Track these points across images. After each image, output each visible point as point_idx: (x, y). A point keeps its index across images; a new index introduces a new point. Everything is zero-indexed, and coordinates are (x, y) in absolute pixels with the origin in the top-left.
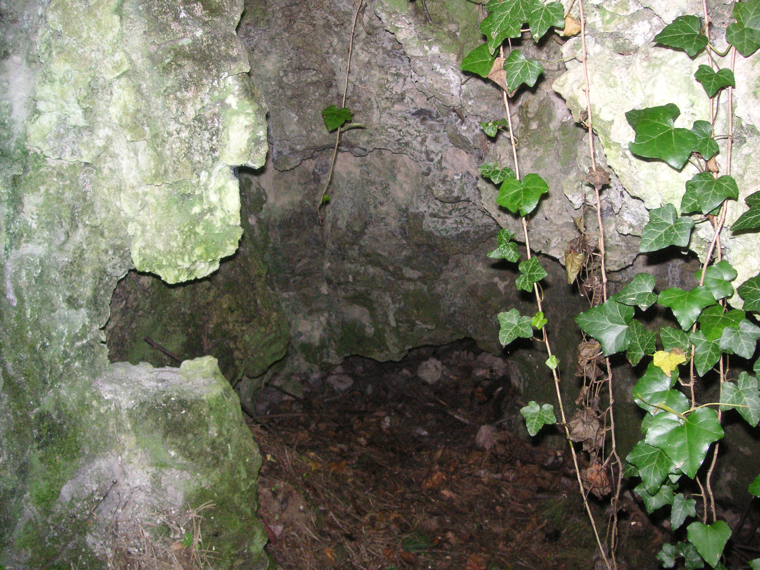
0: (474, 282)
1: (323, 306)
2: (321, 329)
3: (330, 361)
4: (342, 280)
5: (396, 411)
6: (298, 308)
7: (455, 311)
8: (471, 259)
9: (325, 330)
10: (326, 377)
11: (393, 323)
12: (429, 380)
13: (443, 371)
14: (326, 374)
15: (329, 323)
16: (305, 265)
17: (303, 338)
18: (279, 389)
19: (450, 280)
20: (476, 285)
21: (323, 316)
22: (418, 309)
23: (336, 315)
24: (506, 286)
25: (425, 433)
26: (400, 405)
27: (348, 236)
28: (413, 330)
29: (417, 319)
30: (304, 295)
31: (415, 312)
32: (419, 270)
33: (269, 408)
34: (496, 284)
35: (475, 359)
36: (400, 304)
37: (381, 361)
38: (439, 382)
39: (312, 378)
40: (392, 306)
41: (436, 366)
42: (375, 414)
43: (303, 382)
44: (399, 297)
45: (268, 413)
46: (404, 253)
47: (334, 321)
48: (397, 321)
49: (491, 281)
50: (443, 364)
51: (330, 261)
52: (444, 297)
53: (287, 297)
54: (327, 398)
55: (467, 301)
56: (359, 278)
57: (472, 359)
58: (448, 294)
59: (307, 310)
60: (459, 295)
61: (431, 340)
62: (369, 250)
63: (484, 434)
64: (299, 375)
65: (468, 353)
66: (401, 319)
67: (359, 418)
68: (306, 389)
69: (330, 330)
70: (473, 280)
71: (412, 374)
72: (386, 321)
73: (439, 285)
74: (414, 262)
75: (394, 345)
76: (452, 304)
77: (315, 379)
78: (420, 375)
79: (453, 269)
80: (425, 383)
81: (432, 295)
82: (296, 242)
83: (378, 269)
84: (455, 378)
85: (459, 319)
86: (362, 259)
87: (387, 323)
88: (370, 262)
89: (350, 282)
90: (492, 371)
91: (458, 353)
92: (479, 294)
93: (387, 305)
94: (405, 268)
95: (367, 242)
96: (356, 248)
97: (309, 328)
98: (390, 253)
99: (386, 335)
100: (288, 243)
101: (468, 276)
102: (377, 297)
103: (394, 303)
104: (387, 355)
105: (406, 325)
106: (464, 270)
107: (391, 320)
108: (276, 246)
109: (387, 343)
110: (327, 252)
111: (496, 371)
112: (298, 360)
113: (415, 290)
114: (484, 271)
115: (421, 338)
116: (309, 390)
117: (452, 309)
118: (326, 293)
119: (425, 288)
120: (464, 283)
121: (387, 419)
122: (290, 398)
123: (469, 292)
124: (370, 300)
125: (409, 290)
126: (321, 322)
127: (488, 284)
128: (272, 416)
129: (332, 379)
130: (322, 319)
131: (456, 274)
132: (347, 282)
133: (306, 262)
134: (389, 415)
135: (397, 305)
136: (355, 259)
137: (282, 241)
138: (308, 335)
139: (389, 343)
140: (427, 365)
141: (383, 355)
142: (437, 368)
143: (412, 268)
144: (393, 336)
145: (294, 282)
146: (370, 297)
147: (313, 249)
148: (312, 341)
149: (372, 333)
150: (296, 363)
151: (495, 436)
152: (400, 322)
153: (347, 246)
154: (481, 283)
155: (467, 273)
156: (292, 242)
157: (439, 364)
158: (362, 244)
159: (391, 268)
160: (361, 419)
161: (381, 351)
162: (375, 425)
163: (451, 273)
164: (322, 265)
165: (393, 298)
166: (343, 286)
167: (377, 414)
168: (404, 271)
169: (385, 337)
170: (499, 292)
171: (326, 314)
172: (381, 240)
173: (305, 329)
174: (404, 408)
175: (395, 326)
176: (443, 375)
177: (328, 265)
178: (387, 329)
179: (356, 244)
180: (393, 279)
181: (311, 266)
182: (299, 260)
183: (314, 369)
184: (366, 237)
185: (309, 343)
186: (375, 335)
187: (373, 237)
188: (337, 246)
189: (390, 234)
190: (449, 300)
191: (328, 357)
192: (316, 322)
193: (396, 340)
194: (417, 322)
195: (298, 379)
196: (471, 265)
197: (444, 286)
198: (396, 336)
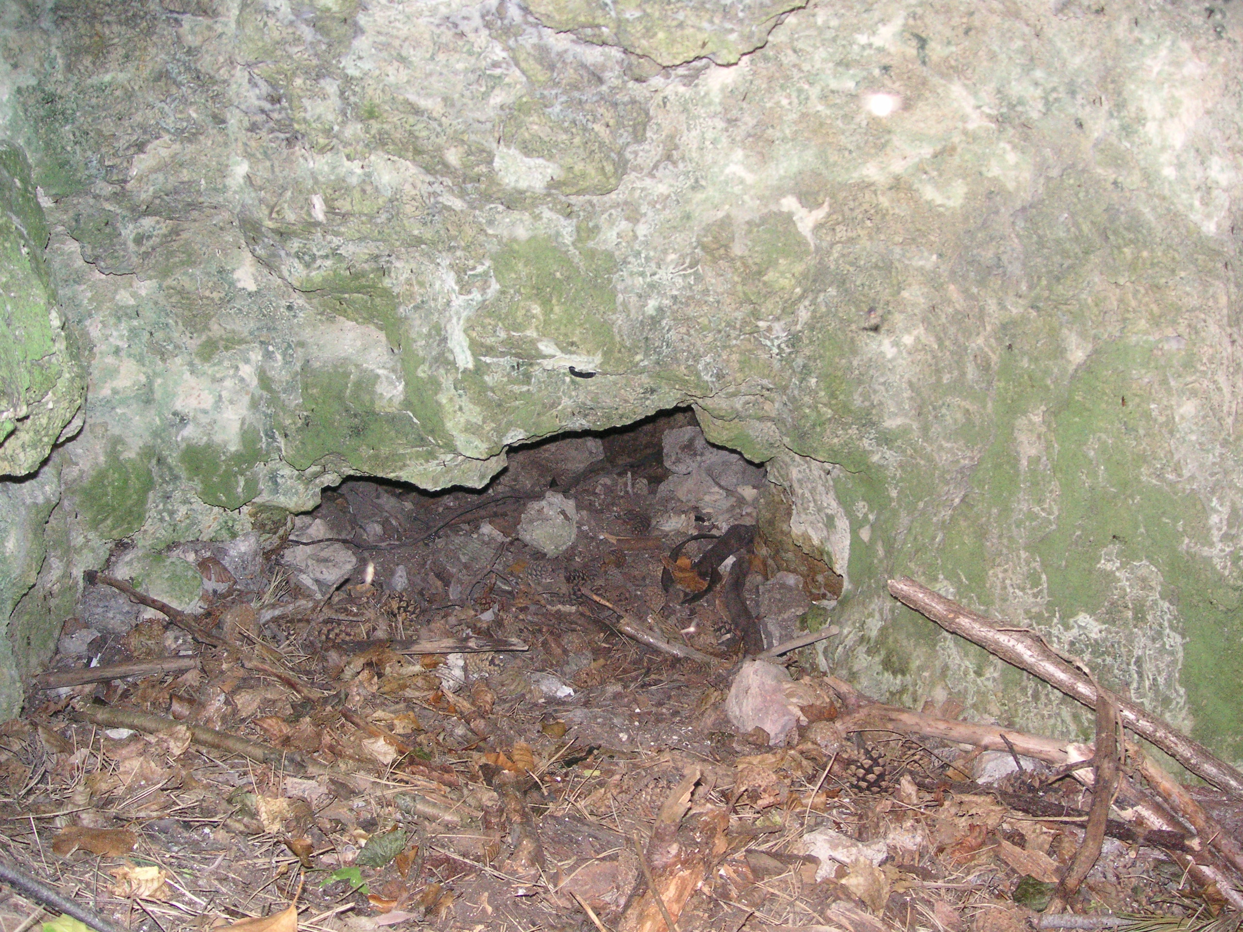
0: (720, 214)
1: (243, 327)
2: (246, 400)
3: (282, 500)
4: (291, 216)
5: (478, 631)
6: (170, 340)
7: (660, 310)
8: (710, 135)
9: (254, 405)
10: (277, 551)
11: (465, 359)
12: (550, 549)
13: (580, 525)
14: (276, 540)
15: (265, 381)
16: (162, 167)
17: (189, 431)
18: (125, 588)
19: (644, 209)
20: (725, 223)
21: (247, 361)
22: (546, 303)
23: (284, 355)
24: (818, 227)
25: (565, 691)
26: (487, 616)
27: (298, 40)
28: (527, 378)
29: (544, 335)
30: (182, 292)
31: (536, 309)
32: (551, 157)
33: (96, 645)
34: (788, 219)
35: (653, 492)
36: (483, 290)
37: (431, 488)
38: (572, 549)
39: (233, 553)
40: (458, 301)
41: (563, 512)
42: (416, 648)
43: (203, 565)
44: (480, 269)
45: (94, 663)
46: (498, 98)
47: (279, 370)
48: (478, 348)
49: (774, 208)
50: (579, 507)
51: (248, 155)
52: (625, 262)
53: (132, 302)
54: (273, 606)
55: (699, 278)
56: (344, 205)
57: (645, 491)
58: (638, 254)
59: (193, 343)
60: (672, 257)
61: (583, 411)
62: (373, 93)
63: (754, 690)
64: (195, 544)
65: (634, 479)
66: (490, 341)
67: (369, 664)
68: (210, 585)
69: (270, 402)
70: (716, 207)
71: (506, 535)
72: (442, 354)
73: (611, 222)
74: (535, 126)
75: (471, 429)
76: (652, 286)
77: (241, 556)
78: (527, 537)
79: (656, 167)
80: (539, 555)
81: (592, 255)
82: (122, 77)
83: (409, 169)
84: (613, 540)
85: (672, 335)
86: (353, 129)
87: (444, 360)
88: (381, 142)
89: (317, 224)
90: (699, 519)
91: (608, 481)
92: (737, 250)
93: (441, 301)
94: (502, 148)
95: (366, 65)
96: (331, 87)
97: (208, 401)
98: (447, 100)
99: (443, 399)
100: (94, 80)
101: (699, 196)
102: (409, 282)
103: (465, 287)
104: (448, 470)
105: (506, 362)
106: (686, 174)
107: (457, 350)
108: (50, 88)
109: (449, 425)
110: (234, 119)
111: (710, 517)
112: (186, 502)
113: (533, 238)
114: (750, 178)
115: (553, 405)
116: (222, 588)
117: (651, 306)
118: (252, 287)
119: (567, 230)
120: (688, 217)
121: (456, 660)
122: (161, 615)
123: (704, 248)
124: (386, 293)
125: (514, 240)
126: (242, 380)
127: (764, 220)
128: (108, 673)
129: (296, 556)
130: (247, 371)
131: (662, 189)
132: (312, 225)
133: (164, 153)
134: (462, 648)
135: (477, 296)
136: (328, 132)
137: (69, 68)
138: (204, 420)
139: (453, 425)
140: (540, 511)
141: (432, 466)
142: (566, 517)
143: (527, 150)
144: (465, 402)
145: (139, 240)
146: (387, 282)
147: (184, 101)
148: (218, 438)
149: (396, 401)
150: (183, 510)
151: (790, 695)
152: (490, 350)
153: (298, 82)
154: (741, 216)
155: (696, 187)
156: (107, 78)
157: (570, 505)
158: (351, 72)
159: (453, 157)
160: (375, 668)
161: (431, 455)
162: (420, 682)
163: (648, 182)
164: (223, 171)
165: (460, 271)
166: (295, 245)
167: (426, 646)
168: (497, 163)
169: (439, 404)
170: (801, 242)
171: (256, 356)
172: (416, 56)
173: (193, 403)
174: (499, 623)
175: (471, 366)
176: (582, 535)
177: (241, 169)
178: (447, 381)
179: (330, 74)
180: (458, 204)
181: (185, 175)
182: (140, 147)
183: (237, 527)
184: (362, 44)
185: (208, 446)
186: (407, 404)
187: (387, 46)
188: (265, 88)
189: (447, 36)
190: (642, 274)
191: (275, 490)
192: (228, 383)
193: (473, 413)
194: (542, 346)
195: (191, 557)
196: (709, 158)
197: (624, 225)
198: (473, 401)
